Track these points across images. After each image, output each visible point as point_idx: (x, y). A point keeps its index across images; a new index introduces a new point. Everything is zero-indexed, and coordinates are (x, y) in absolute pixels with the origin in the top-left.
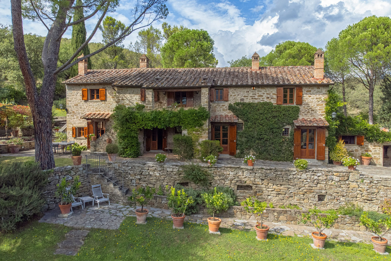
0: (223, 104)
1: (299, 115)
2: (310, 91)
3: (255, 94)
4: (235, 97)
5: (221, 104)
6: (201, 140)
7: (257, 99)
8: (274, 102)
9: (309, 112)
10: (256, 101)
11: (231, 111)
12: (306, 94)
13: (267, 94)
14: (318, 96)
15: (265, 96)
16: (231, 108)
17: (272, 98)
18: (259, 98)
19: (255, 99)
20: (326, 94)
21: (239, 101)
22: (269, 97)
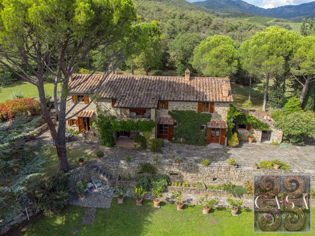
2: (219, 105)
3: (185, 105)
4: (172, 106)
5: (164, 111)
6: (151, 138)
7: (186, 108)
8: (196, 110)
9: (217, 117)
10: (185, 110)
11: (169, 115)
12: (216, 106)
13: (192, 105)
14: (223, 108)
15: (191, 107)
16: (170, 113)
18: (187, 108)
20: (228, 107)
21: (175, 109)
22: (193, 107)
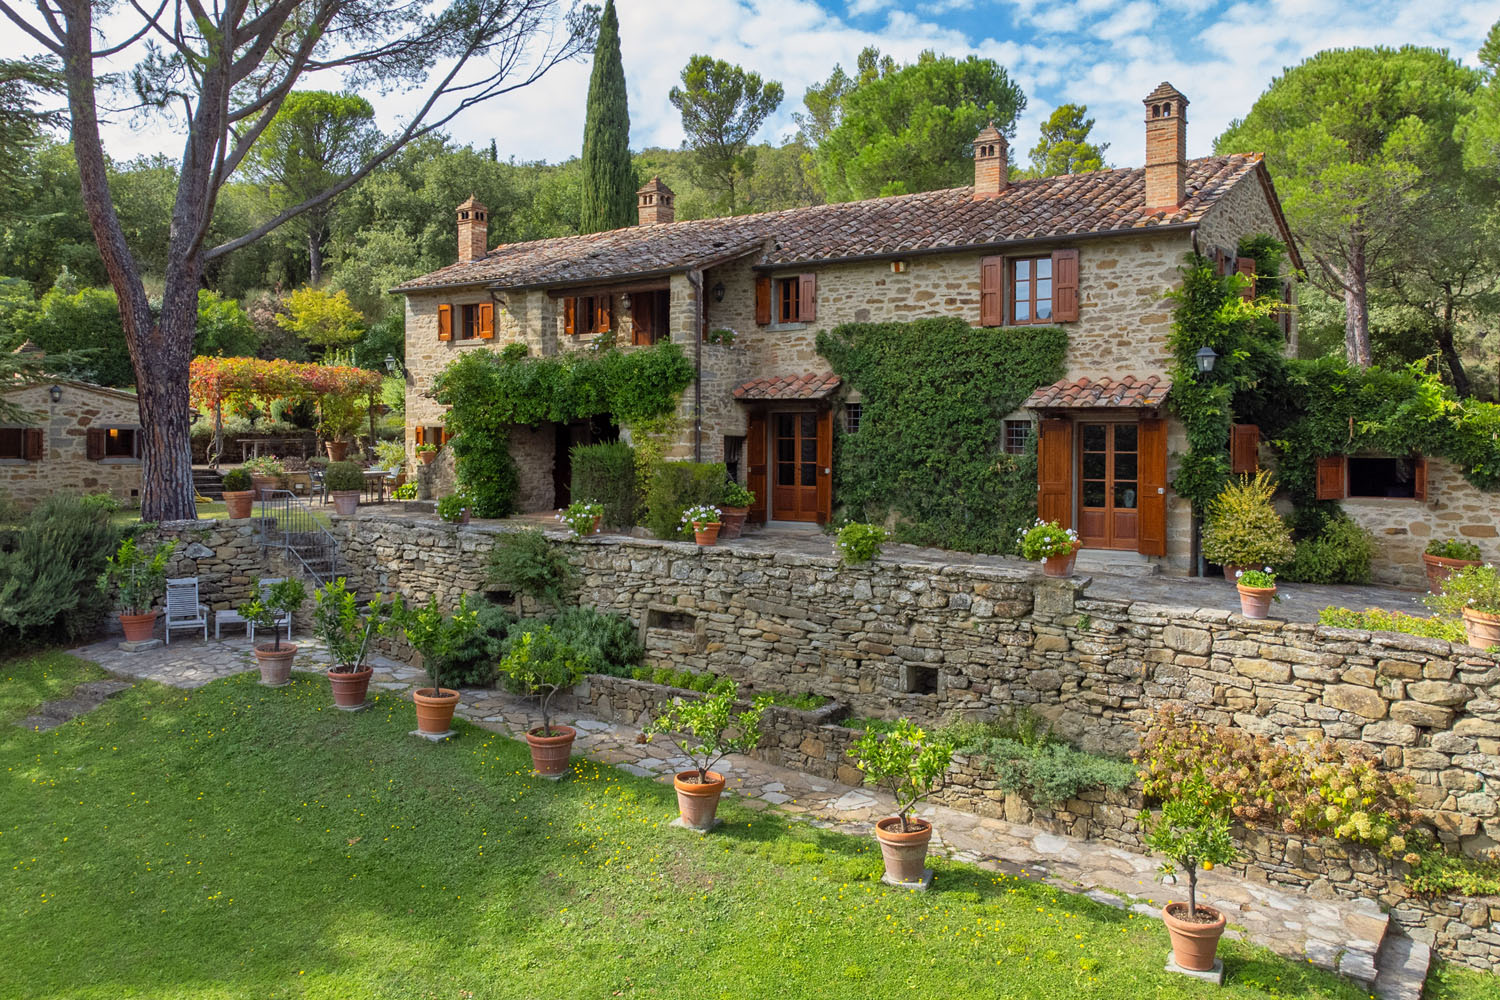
0: (800, 334)
1: (1070, 366)
2: (1114, 263)
3: (908, 290)
4: (839, 305)
5: (794, 336)
7: (914, 308)
8: (970, 315)
9: (1109, 352)
10: (911, 318)
11: (824, 360)
13: (949, 286)
15: (941, 294)
17: (964, 302)
18: (921, 303)
19: (907, 307)
22: (956, 298)
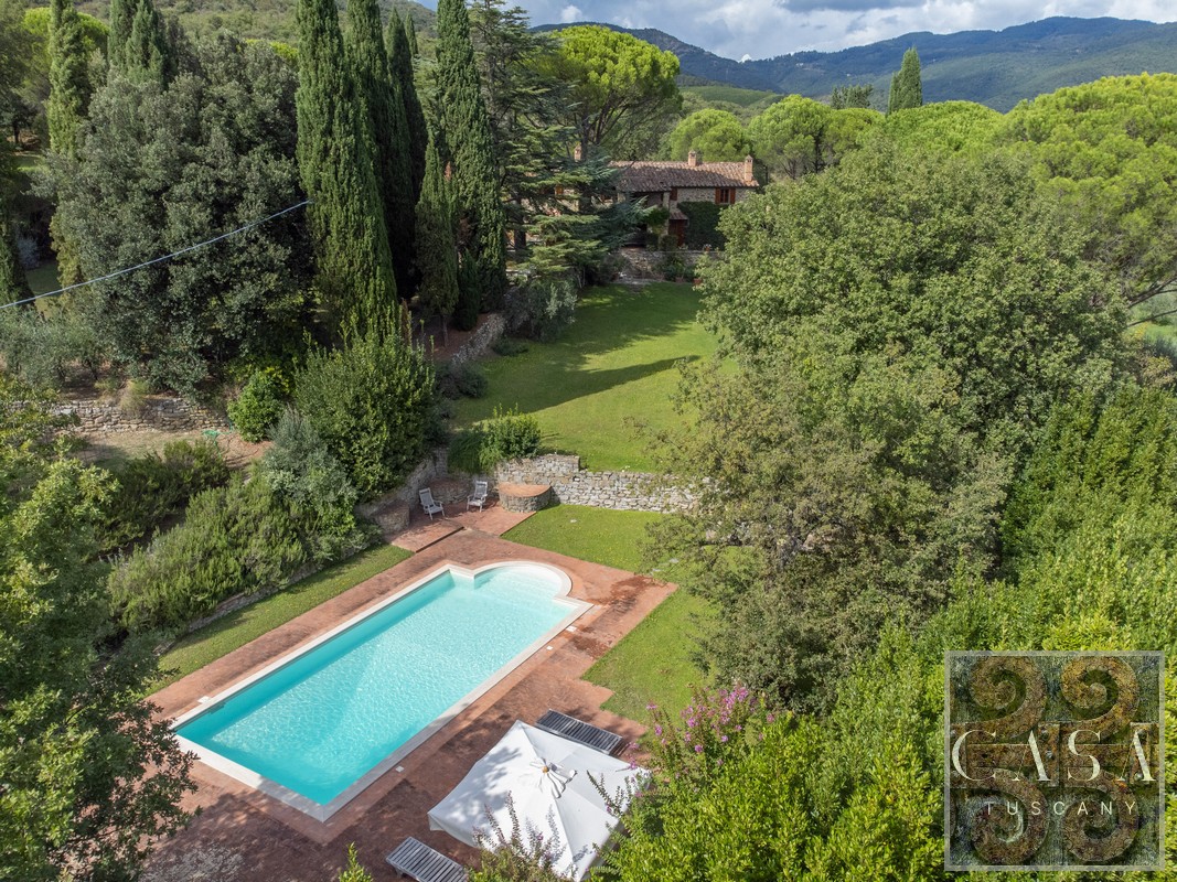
2: (741, 192)
3: (699, 194)
4: (683, 197)
7: (700, 198)
8: (713, 201)
10: (699, 201)
11: (680, 209)
12: (738, 195)
15: (706, 195)
16: (679, 206)
17: (712, 198)
21: (686, 200)
22: (710, 197)
